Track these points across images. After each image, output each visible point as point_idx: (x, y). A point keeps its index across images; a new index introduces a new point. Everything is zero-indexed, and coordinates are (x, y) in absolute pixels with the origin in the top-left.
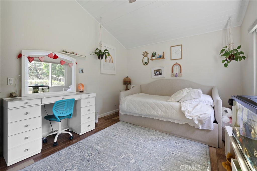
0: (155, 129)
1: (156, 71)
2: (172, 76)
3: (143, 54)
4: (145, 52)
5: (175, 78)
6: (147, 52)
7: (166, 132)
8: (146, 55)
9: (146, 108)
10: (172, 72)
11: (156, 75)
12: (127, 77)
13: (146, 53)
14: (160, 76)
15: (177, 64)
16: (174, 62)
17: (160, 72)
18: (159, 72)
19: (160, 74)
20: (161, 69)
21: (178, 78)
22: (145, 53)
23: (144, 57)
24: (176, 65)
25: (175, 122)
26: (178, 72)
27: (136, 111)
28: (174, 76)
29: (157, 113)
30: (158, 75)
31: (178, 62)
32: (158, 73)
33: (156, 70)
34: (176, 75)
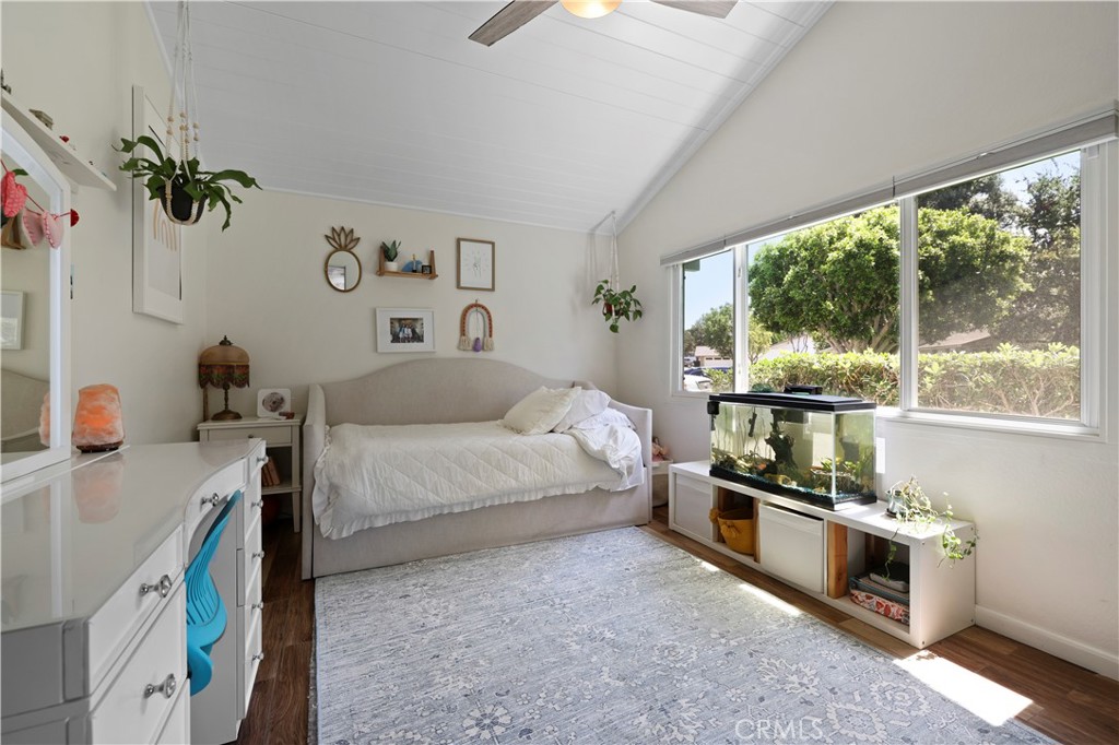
0: (500, 544)
1: (397, 325)
2: (461, 346)
3: (327, 237)
4: (343, 228)
5: (472, 354)
6: (352, 231)
7: (535, 536)
8: (346, 246)
9: (471, 473)
10: (463, 332)
11: (396, 339)
12: (225, 342)
13: (346, 236)
14: (414, 346)
15: (480, 306)
16: (470, 298)
17: (417, 330)
18: (414, 331)
19: (417, 338)
20: (422, 319)
21: (481, 354)
22: (339, 235)
23: (334, 252)
24: (474, 309)
25: (572, 491)
26: (481, 337)
27: (433, 498)
28: (470, 348)
29: (516, 479)
30: (406, 340)
31: (483, 299)
32: (406, 330)
33: (400, 320)
34: (477, 346)
